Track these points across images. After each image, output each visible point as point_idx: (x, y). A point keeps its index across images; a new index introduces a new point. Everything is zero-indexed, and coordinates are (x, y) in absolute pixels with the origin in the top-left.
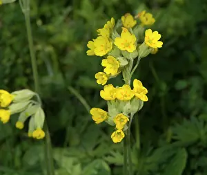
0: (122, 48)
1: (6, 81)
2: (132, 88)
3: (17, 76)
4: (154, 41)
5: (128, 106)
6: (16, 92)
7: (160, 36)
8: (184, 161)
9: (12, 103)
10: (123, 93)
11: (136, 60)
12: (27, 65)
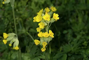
0: (45, 19)
1: (6, 30)
2: (49, 33)
3: (9, 28)
4: (56, 17)
5: (47, 39)
6: (9, 34)
7: (58, 15)
8: (66, 58)
9: (8, 37)
10: (45, 34)
11: (50, 23)
12: (13, 24)
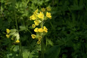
0: (40, 17)
1: (9, 27)
2: (43, 29)
4: (49, 15)
5: (42, 34)
6: (11, 30)
7: (51, 14)
9: (10, 33)
10: (40, 30)
11: (44, 21)
